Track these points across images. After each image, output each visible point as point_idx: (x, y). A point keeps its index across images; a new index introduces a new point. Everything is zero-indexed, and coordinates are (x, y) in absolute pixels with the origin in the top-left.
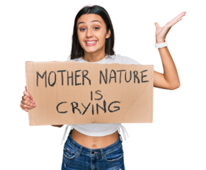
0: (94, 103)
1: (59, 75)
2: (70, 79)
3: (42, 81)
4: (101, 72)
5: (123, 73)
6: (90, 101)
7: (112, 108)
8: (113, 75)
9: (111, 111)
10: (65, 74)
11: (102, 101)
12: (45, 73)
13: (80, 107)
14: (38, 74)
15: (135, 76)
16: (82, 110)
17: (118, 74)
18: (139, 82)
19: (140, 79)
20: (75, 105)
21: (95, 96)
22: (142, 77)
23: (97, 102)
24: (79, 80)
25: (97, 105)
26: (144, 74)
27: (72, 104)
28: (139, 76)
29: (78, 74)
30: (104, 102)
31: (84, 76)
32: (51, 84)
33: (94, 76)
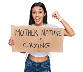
0: (39, 43)
1: (25, 31)
2: (29, 33)
3: (18, 34)
4: (42, 31)
5: (51, 31)
6: (37, 43)
7: (46, 46)
8: (47, 32)
9: (46, 47)
10: (27, 31)
11: (42, 43)
12: (19, 30)
13: (33, 45)
14: (16, 30)
15: (56, 33)
16: (34, 46)
17: (49, 32)
18: (58, 35)
19: (58, 34)
20: (31, 44)
21: (39, 41)
22: (59, 33)
23: (40, 43)
24: (33, 34)
25: (40, 44)
26: (60, 32)
27: (30, 43)
28: (58, 33)
29: (33, 31)
30: (43, 43)
31: (35, 32)
32: (22, 35)
33: (39, 32)
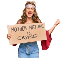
0: (29, 36)
1: (17, 28)
2: (21, 29)
3: (13, 31)
4: (30, 26)
6: (27, 35)
7: (34, 37)
8: (33, 27)
9: (34, 38)
10: (19, 28)
12: (13, 28)
14: (11, 29)
15: (40, 26)
16: (25, 38)
17: (35, 26)
18: (41, 28)
19: (41, 27)
20: (23, 37)
22: (42, 26)
23: (30, 35)
24: (24, 29)
25: (30, 36)
26: (42, 25)
27: (22, 37)
28: (41, 26)
29: (23, 27)
30: (32, 35)
31: (25, 28)
32: (15, 31)
33: (28, 27)
